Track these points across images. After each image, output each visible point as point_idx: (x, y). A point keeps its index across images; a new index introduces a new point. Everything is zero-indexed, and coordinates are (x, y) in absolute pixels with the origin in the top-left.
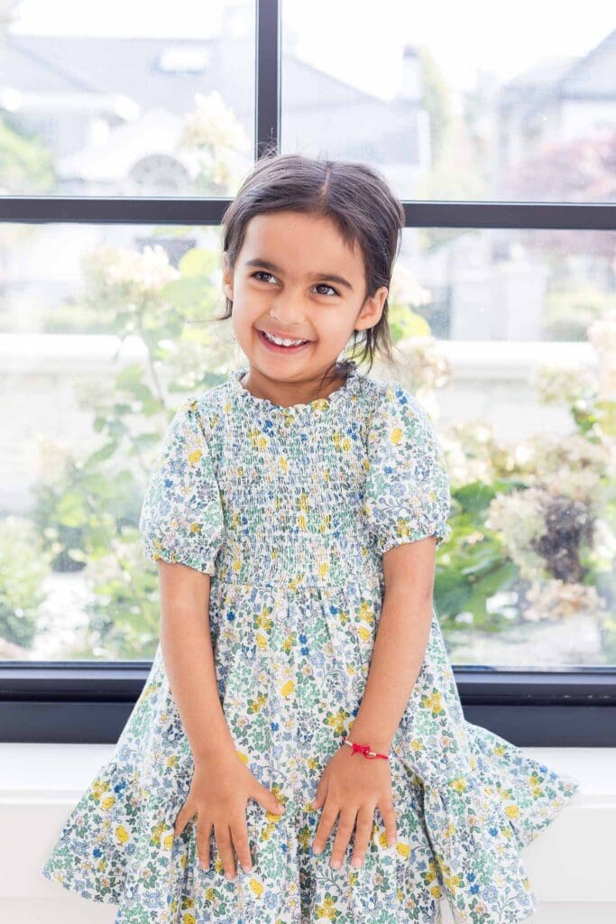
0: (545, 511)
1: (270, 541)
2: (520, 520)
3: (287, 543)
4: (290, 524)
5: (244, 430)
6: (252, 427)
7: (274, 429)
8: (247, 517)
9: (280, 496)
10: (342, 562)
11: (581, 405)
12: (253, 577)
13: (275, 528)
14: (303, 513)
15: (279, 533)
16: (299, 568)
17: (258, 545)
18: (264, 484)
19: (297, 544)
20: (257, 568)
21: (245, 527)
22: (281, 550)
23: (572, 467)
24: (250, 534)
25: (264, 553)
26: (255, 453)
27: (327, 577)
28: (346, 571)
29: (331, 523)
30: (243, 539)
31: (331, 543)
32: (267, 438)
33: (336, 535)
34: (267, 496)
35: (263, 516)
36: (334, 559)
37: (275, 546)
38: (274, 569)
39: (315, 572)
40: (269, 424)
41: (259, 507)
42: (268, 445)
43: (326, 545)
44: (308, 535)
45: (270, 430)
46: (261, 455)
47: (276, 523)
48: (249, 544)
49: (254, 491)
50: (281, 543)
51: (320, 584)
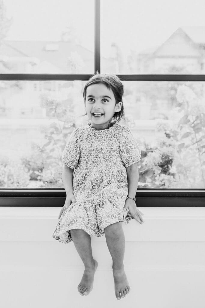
0: (161, 156)
1: (93, 160)
2: (155, 158)
3: (97, 161)
4: (98, 156)
5: (89, 135)
6: (91, 135)
7: (96, 135)
8: (88, 155)
9: (96, 150)
10: (109, 166)
11: (168, 132)
12: (89, 168)
13: (94, 157)
14: (101, 154)
15: (95, 158)
16: (99, 166)
17: (90, 161)
18: (92, 147)
19: (99, 161)
20: (90, 166)
21: (87, 157)
22: (95, 162)
23: (167, 146)
24: (88, 159)
25: (91, 163)
26: (91, 140)
27: (105, 169)
28: (109, 168)
29: (107, 157)
30: (87, 160)
31: (107, 161)
32: (94, 137)
33: (108, 160)
34: (93, 150)
35: (92, 155)
36: (107, 165)
37: (94, 161)
38: (94, 166)
39: (103, 168)
40: (95, 134)
41: (91, 152)
42: (94, 139)
43: (106, 162)
44: (102, 159)
45: (95, 135)
46: (92, 141)
47: (95, 156)
48: (88, 161)
49: (90, 149)
50: (95, 161)
51: (103, 170)
